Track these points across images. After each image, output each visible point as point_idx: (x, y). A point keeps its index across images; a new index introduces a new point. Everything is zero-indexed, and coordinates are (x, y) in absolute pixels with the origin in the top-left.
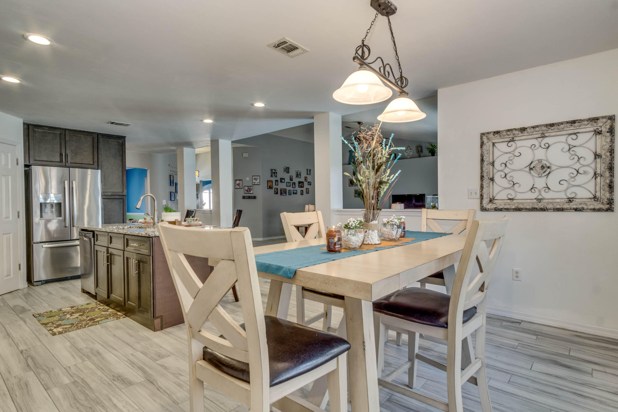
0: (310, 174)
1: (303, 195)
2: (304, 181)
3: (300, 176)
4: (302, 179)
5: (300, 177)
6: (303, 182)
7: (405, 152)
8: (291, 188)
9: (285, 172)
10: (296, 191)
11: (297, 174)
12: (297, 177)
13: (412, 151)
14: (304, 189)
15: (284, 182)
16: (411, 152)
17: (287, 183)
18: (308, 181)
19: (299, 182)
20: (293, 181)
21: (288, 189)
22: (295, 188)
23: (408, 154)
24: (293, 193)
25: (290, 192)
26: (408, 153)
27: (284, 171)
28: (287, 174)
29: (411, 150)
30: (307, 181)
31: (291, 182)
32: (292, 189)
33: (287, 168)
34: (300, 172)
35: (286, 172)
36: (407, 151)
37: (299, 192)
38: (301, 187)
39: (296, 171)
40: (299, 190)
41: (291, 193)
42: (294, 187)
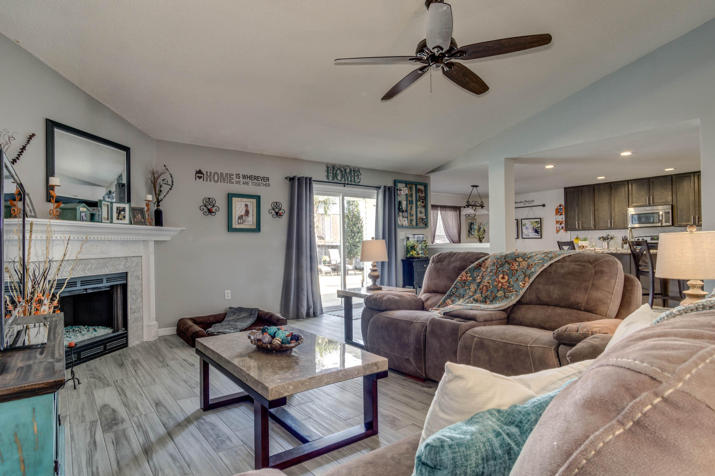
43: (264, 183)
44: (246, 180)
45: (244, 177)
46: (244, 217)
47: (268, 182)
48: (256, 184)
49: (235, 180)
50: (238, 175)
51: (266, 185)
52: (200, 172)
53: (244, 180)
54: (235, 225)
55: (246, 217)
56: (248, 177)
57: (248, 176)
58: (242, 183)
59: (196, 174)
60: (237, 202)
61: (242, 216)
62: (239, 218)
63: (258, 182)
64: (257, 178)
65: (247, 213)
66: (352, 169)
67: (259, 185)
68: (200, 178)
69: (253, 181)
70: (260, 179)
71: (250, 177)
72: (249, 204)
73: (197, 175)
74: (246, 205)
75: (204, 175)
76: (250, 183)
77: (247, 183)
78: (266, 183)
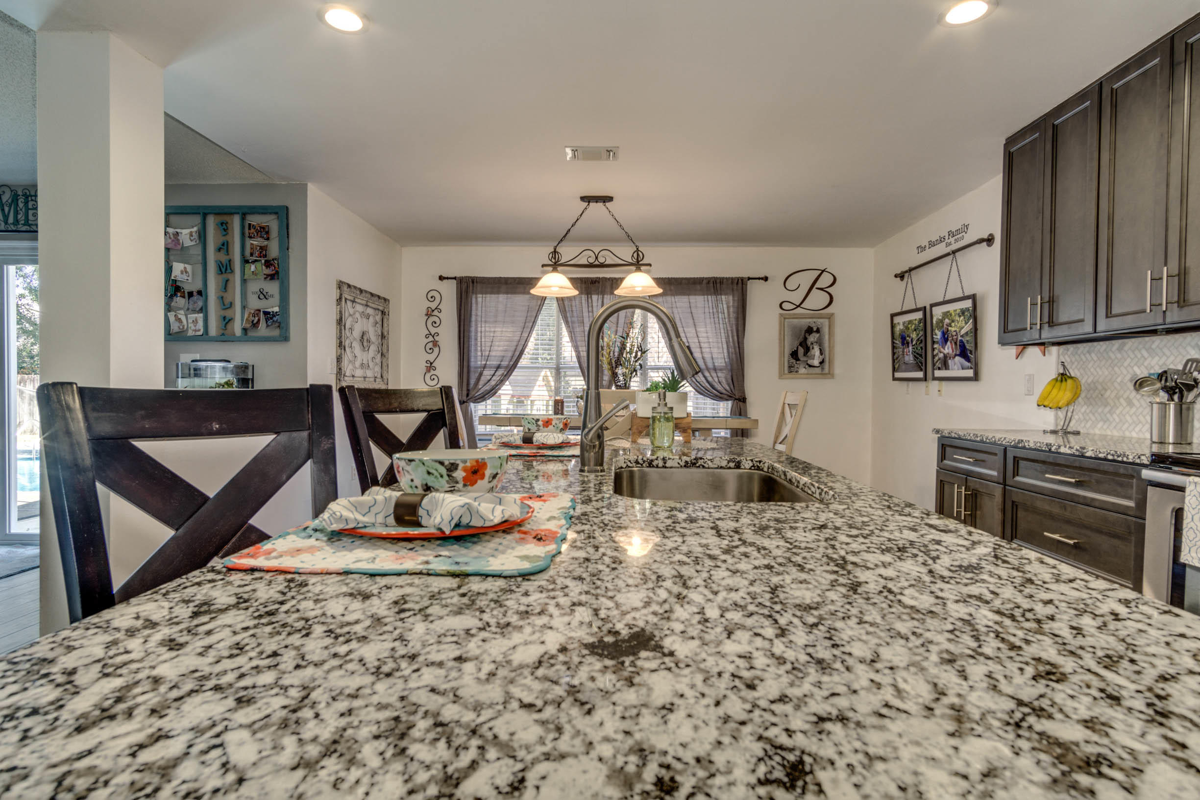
66: (20, 193)
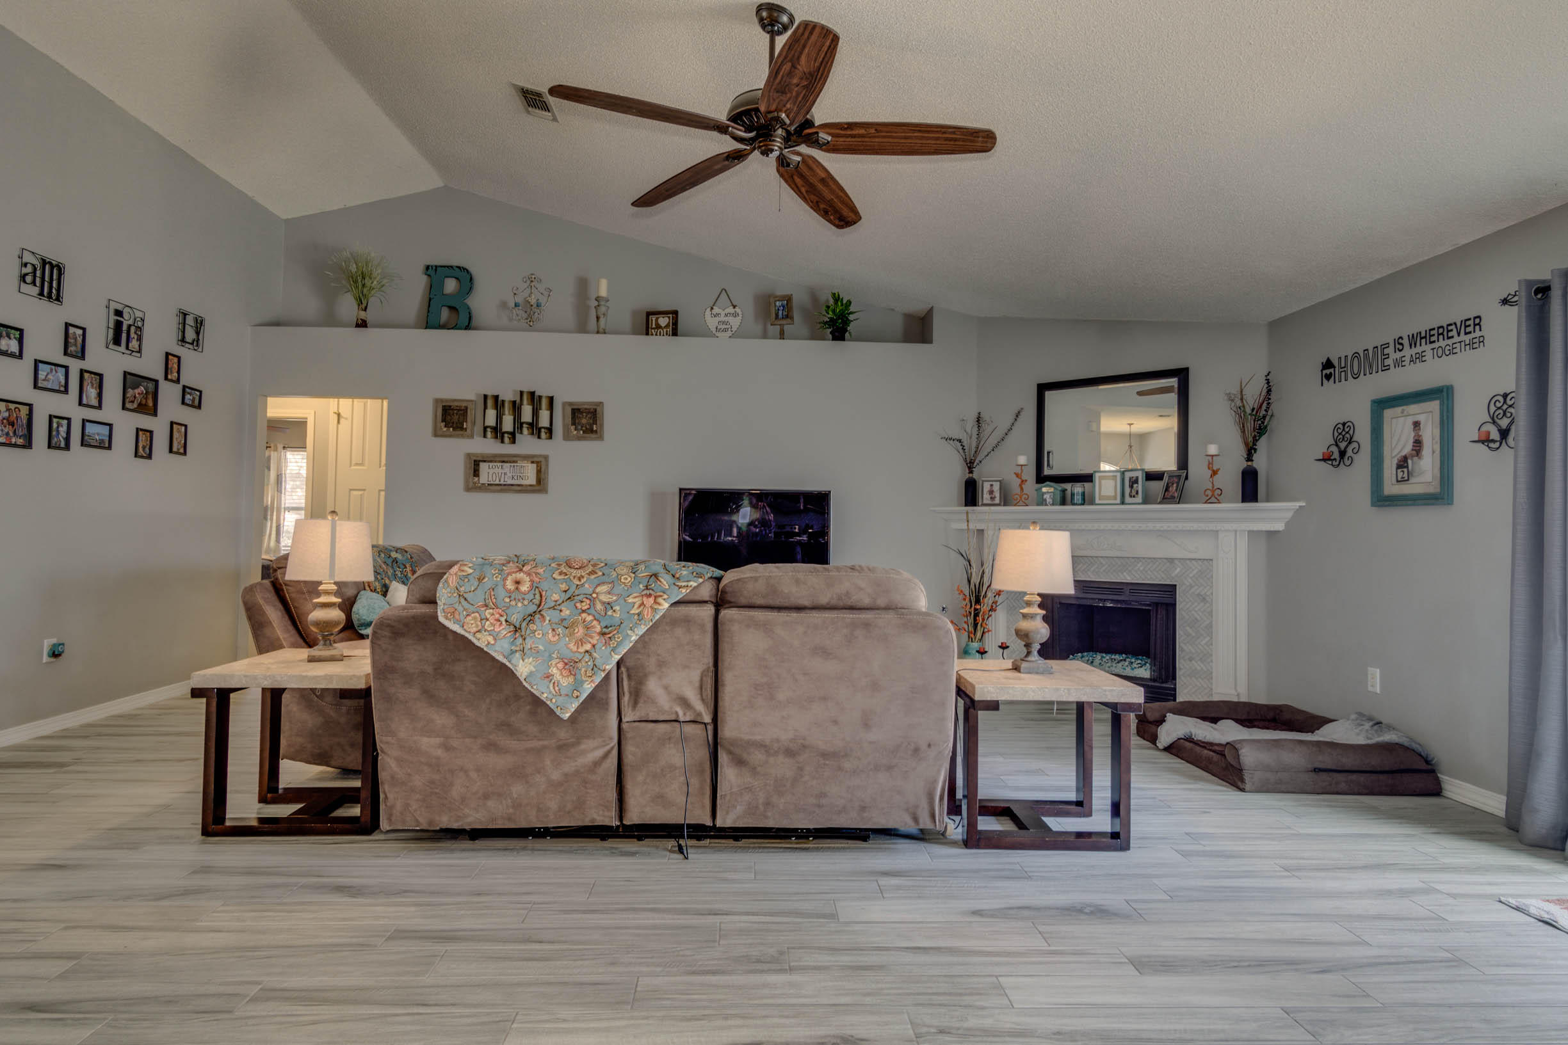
0: (196, 343)
1: (149, 457)
2: (157, 373)
3: (140, 339)
4: (149, 364)
5: (134, 344)
6: (156, 382)
7: (708, 312)
8: (67, 405)
9: (26, 288)
10: (105, 430)
11: (118, 325)
12: (117, 341)
13: (737, 309)
14: (159, 426)
15: (12, 355)
16: (735, 315)
17: (37, 362)
18: (183, 381)
19: (126, 374)
20: (89, 364)
21: (46, 405)
22: (100, 407)
23: (723, 323)
24: (84, 443)
25: (63, 430)
26: (723, 318)
27: (23, 278)
28: (44, 303)
29: (734, 307)
30: (178, 381)
31: (75, 365)
32: (77, 414)
33: (44, 262)
34: (139, 314)
35: (35, 290)
36: (716, 310)
37: (124, 439)
38: (142, 409)
39: (113, 306)
40: (126, 424)
41: (67, 440)
42: (95, 402)
43: (1467, 338)
44: (1419, 349)
45: (1414, 340)
46: (1410, 462)
47: (1478, 333)
48: (1444, 351)
49: (1394, 356)
50: (1399, 342)
51: (1471, 345)
52: (1328, 364)
53: (1414, 351)
54: (1391, 488)
55: (1415, 459)
56: (1421, 338)
57: (1423, 334)
58: (1407, 359)
59: (1322, 371)
60: (1394, 420)
61: (1405, 459)
62: (1399, 467)
63: (1450, 342)
64: (1444, 332)
65: (1418, 444)
67: (1452, 352)
68: (1328, 377)
69: (1436, 345)
70: (1454, 333)
71: (1427, 337)
72: (1421, 418)
73: (1324, 372)
74: (1416, 424)
75: (1334, 367)
76: (1429, 354)
77: (1420, 357)
78: (1473, 335)
